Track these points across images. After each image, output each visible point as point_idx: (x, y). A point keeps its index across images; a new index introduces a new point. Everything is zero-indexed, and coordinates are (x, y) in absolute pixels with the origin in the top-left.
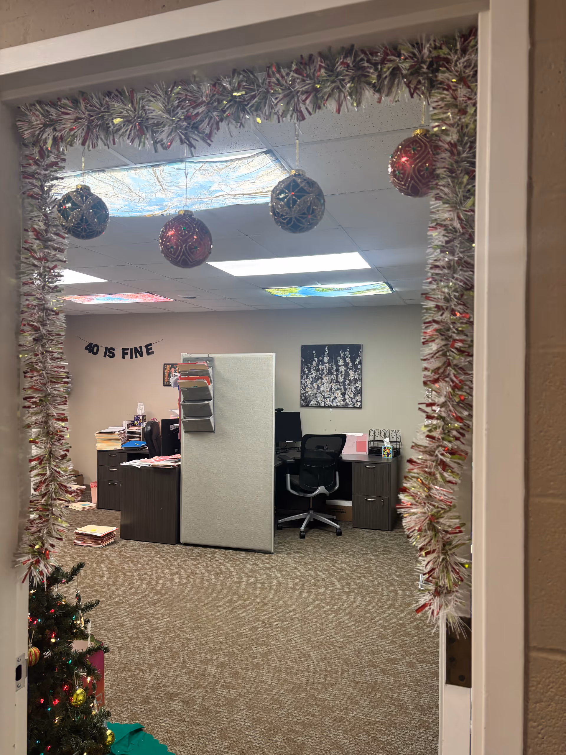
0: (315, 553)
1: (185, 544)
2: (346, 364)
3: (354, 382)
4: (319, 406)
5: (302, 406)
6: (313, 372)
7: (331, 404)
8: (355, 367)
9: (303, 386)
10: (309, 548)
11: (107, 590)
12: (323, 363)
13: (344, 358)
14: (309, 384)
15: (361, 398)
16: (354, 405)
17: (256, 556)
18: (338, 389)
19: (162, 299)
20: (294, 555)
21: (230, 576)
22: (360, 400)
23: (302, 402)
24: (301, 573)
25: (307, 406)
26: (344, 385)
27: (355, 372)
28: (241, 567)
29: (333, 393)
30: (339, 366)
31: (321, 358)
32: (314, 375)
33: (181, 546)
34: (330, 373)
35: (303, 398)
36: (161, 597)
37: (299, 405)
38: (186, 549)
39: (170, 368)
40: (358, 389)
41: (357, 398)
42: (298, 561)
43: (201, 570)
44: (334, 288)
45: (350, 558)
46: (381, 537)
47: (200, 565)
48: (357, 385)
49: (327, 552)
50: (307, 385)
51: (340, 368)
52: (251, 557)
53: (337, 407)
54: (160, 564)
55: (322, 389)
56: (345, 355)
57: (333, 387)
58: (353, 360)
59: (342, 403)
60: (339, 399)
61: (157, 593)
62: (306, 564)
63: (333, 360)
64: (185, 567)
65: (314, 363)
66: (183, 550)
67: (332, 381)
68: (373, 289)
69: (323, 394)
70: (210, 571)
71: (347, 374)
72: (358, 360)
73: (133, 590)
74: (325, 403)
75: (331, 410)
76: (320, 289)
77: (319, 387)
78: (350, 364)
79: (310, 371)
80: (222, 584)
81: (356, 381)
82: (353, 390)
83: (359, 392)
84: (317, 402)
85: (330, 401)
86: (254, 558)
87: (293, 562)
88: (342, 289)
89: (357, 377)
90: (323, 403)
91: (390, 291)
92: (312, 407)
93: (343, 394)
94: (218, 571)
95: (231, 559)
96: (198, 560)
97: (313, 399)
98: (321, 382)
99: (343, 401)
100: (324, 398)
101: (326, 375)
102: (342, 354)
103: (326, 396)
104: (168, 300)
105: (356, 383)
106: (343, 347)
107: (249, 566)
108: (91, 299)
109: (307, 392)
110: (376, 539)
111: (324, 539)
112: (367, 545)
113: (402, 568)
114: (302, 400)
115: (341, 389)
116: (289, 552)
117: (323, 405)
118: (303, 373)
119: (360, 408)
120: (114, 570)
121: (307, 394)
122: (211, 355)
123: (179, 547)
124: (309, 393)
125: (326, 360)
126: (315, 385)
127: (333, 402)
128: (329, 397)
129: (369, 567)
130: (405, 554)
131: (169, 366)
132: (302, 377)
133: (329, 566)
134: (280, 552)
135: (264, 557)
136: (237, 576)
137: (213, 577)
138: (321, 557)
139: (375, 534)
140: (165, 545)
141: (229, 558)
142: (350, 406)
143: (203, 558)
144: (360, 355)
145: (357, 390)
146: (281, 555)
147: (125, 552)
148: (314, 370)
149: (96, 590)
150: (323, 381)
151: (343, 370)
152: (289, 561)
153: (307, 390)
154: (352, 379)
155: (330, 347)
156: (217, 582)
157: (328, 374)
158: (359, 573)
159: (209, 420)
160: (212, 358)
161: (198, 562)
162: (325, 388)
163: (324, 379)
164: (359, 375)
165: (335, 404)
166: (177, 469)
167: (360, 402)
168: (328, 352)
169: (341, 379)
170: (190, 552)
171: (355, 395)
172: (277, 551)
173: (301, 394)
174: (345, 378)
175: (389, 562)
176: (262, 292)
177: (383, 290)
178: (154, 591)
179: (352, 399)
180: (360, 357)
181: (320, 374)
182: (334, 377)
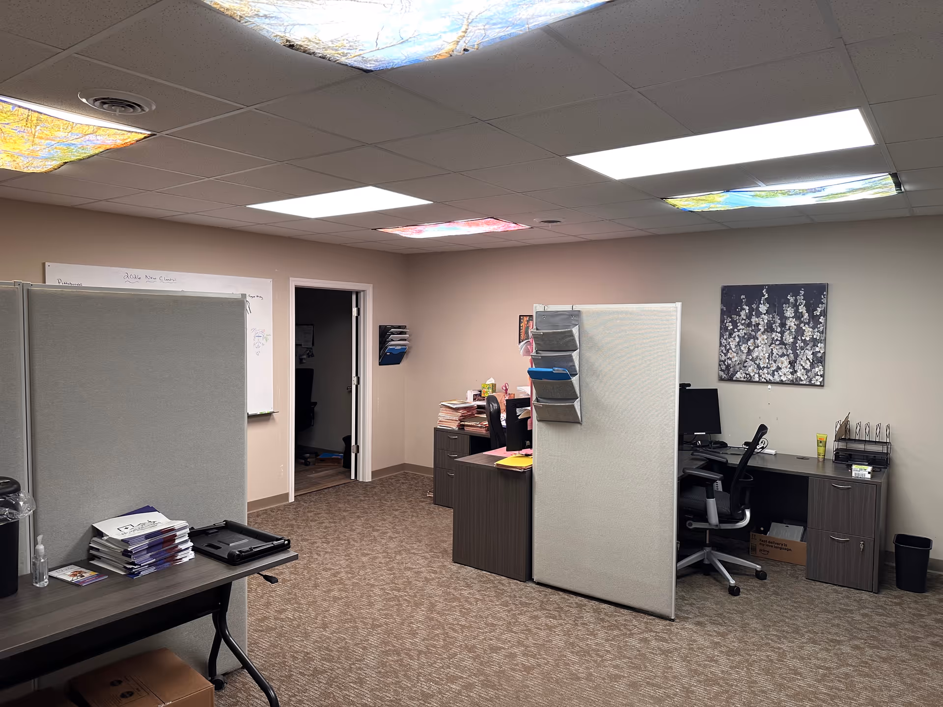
0: (744, 627)
1: (539, 584)
2: (798, 316)
3: (811, 344)
4: (749, 380)
5: (721, 379)
6: (741, 327)
7: (771, 378)
8: (814, 320)
9: (723, 348)
10: (734, 616)
11: (415, 664)
12: (759, 314)
13: (796, 306)
14: (733, 347)
15: (824, 370)
16: (811, 380)
17: (646, 623)
18: (783, 355)
19: (512, 227)
20: (709, 627)
21: (602, 661)
22: (822, 373)
23: (722, 373)
24: (723, 672)
25: (730, 379)
26: (794, 349)
27: (813, 328)
28: (622, 644)
29: (775, 361)
30: (787, 318)
31: (754, 306)
32: (742, 333)
33: (534, 585)
34: (770, 329)
35: (724, 367)
36: (492, 693)
37: (716, 378)
38: (540, 592)
39: (528, 321)
40: (819, 355)
41: (817, 369)
42: (717, 643)
43: (558, 641)
44: (789, 191)
45: (809, 648)
46: (861, 604)
47: (557, 630)
48: (817, 349)
49: (766, 627)
50: (730, 348)
51: (788, 323)
52: (637, 622)
53: (782, 383)
54: (499, 619)
55: (755, 355)
56: (796, 300)
57: (775, 351)
58: (810, 309)
59: (790, 377)
60: (784, 370)
61: (486, 684)
62: (729, 653)
63: (776, 308)
64: (535, 631)
65: (743, 313)
66: (536, 595)
67: (773, 342)
68: (863, 189)
69: (757, 362)
70: (572, 645)
71: (800, 332)
72: (819, 310)
73: (452, 671)
74: (760, 376)
75: (770, 386)
76: (763, 193)
77: (750, 352)
78: (806, 315)
79: (735, 325)
80: (590, 677)
81: (815, 342)
82: (810, 357)
83: (819, 360)
84: (747, 374)
85: (768, 373)
86: (643, 626)
87: (707, 644)
88: (804, 192)
89: (817, 335)
90: (757, 376)
91: (893, 191)
92: (738, 381)
93: (792, 364)
94: (584, 646)
95: (606, 624)
96: (554, 618)
97: (740, 369)
98: (754, 343)
99: (792, 373)
100: (759, 367)
101: (763, 333)
102: (792, 300)
103: (762, 366)
104: (521, 228)
105: (815, 345)
106: (794, 289)
107: (633, 642)
108: (420, 232)
109: (730, 359)
110: (852, 608)
111: (758, 599)
112: (836, 621)
113: (912, 685)
114: (722, 370)
115: (788, 355)
116: (701, 619)
117: (757, 379)
118: (723, 328)
119: (822, 385)
120: (433, 623)
121: (730, 362)
122: (577, 307)
123: (530, 584)
124: (734, 360)
125: (763, 308)
126: (744, 348)
127: (773, 375)
128: (767, 367)
129: (847, 675)
130: (913, 652)
131: (526, 319)
132: (721, 336)
133: (771, 661)
134: (685, 619)
135: (661, 625)
136: (614, 663)
137: (575, 659)
138: (756, 639)
139: (848, 597)
140: (511, 581)
141: (602, 620)
142: (804, 382)
143: (563, 615)
144: (824, 301)
145: (817, 357)
146: (687, 625)
147: (454, 589)
148: (742, 324)
149: (401, 660)
150: (758, 342)
151: (792, 324)
152: (701, 641)
153: (729, 355)
154: (808, 339)
155: (772, 289)
156: (582, 672)
157: (766, 330)
158: (831, 688)
159: (573, 406)
160: (579, 311)
161: (555, 622)
162: (762, 352)
163: (760, 339)
164: (822, 333)
165: (777, 378)
166: (527, 474)
167: (821, 376)
168: (766, 296)
169: (789, 339)
170: (545, 600)
171: (812, 365)
172: (680, 617)
173: (720, 361)
174: (795, 338)
175: (885, 666)
176: (661, 204)
177: (881, 190)
178: (482, 678)
179: (807, 371)
180: (822, 303)
181: (752, 331)
182: (776, 336)
